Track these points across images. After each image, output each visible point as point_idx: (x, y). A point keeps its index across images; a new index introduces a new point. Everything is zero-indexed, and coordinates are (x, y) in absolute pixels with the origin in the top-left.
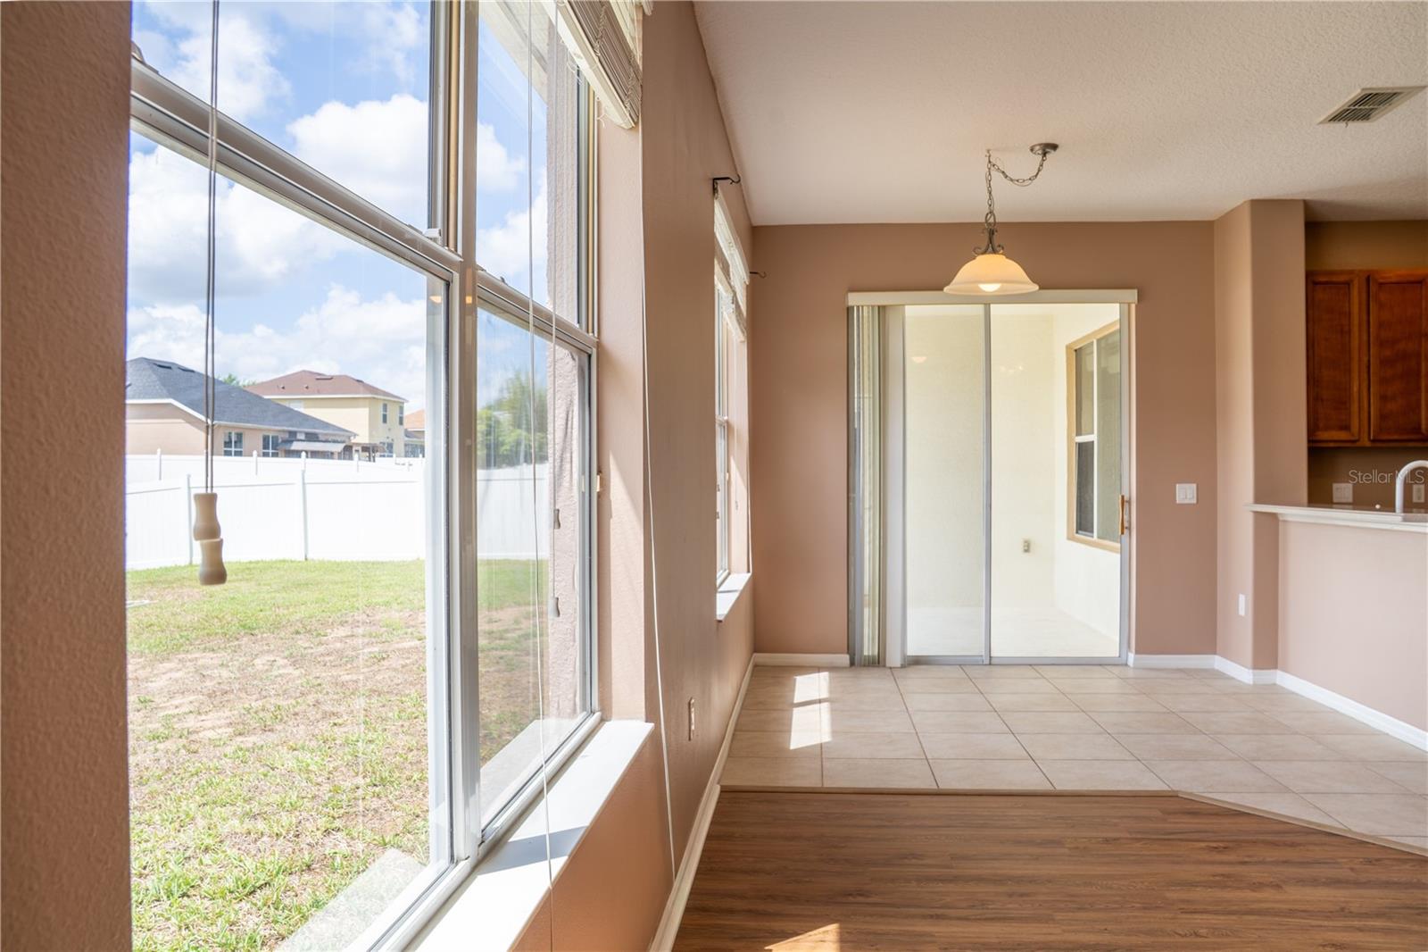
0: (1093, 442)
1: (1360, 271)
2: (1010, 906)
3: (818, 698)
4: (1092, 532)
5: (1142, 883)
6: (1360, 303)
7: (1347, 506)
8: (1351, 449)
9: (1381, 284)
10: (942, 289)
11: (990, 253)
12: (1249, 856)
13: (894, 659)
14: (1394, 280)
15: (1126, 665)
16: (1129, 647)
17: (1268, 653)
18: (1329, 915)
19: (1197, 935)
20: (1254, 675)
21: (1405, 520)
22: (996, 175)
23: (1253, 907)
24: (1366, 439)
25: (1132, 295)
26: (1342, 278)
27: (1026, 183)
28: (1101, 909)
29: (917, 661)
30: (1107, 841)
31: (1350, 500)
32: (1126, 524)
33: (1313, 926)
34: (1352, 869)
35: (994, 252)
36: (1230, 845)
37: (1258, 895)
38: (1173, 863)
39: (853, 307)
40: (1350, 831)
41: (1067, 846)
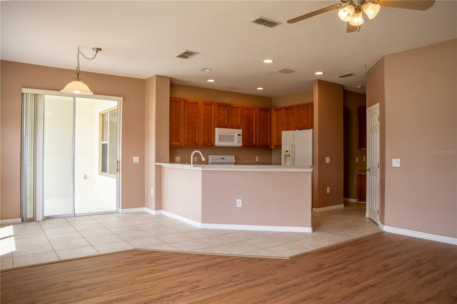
0: (107, 144)
1: (183, 99)
2: (89, 293)
3: (9, 235)
4: (107, 172)
5: (129, 277)
6: (183, 108)
7: (179, 163)
8: (180, 147)
9: (188, 103)
10: (60, 91)
11: (77, 81)
12: (157, 263)
13: (39, 217)
14: (191, 102)
15: (119, 213)
16: (119, 207)
17: (159, 205)
18: (179, 275)
19: (146, 289)
20: (156, 212)
21: (194, 167)
22: (81, 56)
23: (160, 277)
24: (184, 144)
25: (121, 99)
26: (179, 100)
27: (91, 59)
28: (118, 288)
29: (48, 218)
30: (118, 267)
31: (180, 161)
32: (118, 169)
33: (175, 279)
34: (184, 261)
35: (79, 80)
36: (153, 261)
37: (161, 274)
38: (138, 269)
39: (24, 93)
40: (183, 251)
41: (105, 271)
